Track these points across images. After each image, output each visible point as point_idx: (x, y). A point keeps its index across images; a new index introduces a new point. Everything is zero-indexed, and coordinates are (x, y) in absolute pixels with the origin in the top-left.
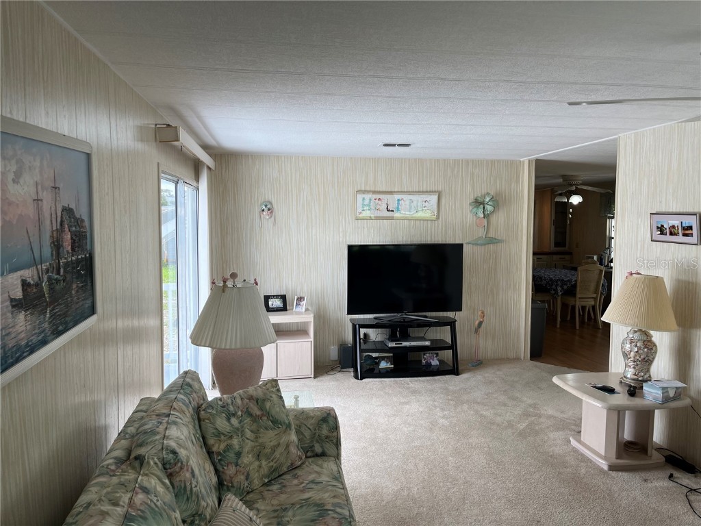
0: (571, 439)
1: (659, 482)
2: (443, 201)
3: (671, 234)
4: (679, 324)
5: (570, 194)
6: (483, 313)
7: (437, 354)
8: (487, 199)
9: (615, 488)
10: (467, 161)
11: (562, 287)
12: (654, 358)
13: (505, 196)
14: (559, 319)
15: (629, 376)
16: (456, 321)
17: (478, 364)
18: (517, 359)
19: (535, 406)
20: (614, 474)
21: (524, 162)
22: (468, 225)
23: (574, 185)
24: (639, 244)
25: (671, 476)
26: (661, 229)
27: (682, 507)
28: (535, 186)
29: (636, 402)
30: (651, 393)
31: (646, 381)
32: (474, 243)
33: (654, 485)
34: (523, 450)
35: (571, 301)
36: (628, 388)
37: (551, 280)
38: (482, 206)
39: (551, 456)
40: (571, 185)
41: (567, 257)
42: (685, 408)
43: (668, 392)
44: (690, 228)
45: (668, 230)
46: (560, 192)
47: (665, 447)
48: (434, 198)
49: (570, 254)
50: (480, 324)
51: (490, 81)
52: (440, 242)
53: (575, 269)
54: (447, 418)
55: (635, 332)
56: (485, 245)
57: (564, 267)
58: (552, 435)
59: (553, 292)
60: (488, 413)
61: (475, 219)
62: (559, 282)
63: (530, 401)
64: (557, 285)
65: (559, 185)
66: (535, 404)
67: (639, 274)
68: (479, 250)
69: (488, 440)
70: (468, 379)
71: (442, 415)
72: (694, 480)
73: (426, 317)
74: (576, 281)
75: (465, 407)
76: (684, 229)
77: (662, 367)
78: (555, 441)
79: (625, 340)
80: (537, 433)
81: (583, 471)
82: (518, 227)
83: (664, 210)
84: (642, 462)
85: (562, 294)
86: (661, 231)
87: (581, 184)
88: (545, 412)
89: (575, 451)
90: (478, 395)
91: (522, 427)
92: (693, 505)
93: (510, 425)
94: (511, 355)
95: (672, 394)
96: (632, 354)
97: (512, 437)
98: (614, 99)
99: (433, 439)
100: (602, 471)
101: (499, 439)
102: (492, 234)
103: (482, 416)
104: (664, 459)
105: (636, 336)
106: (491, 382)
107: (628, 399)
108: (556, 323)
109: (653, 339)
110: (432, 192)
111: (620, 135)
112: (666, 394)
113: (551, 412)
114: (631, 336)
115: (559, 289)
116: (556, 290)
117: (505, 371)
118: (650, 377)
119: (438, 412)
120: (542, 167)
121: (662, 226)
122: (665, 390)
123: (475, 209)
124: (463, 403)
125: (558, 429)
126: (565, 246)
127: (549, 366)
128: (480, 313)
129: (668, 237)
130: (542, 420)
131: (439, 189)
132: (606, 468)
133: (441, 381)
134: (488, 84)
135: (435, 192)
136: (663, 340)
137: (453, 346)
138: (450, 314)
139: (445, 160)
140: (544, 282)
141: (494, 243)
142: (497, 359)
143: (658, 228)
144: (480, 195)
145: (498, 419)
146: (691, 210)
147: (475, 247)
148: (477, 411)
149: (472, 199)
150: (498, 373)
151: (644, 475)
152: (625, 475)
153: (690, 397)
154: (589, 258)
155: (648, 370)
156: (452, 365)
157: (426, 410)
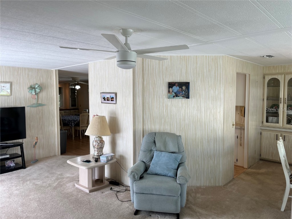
0: (75, 184)
1: (107, 192)
2: (13, 87)
3: (107, 100)
4: (111, 132)
5: (75, 85)
6: (37, 138)
7: (14, 161)
8: (37, 86)
9: (91, 199)
10: (25, 68)
11: (74, 123)
12: (104, 146)
13: (45, 85)
14: (73, 136)
15: (96, 155)
16: (23, 143)
17: (36, 161)
18: (55, 156)
19: (61, 175)
20: (91, 193)
21: (53, 70)
22: (27, 98)
23: (77, 81)
24: (98, 104)
25: (111, 188)
26: (104, 98)
27: (115, 199)
28: (59, 81)
29: (98, 164)
30: (103, 159)
31: (101, 155)
32: (32, 106)
33: (105, 193)
34: (55, 195)
35: (78, 128)
36: (95, 159)
37: (69, 120)
38: (34, 89)
39: (67, 194)
40: (76, 81)
41: (77, 111)
42: (115, 163)
43: (108, 158)
44: (113, 98)
45: (106, 99)
46: (71, 84)
47: (110, 178)
48: (8, 85)
49: (78, 109)
50: (36, 143)
51: (25, 32)
52: (13, 107)
53: (79, 115)
54: (19, 190)
55: (97, 137)
56: (37, 107)
57: (75, 115)
58: (68, 185)
59: (70, 125)
60: (39, 183)
61: (31, 95)
62: (73, 121)
63: (59, 173)
64: (72, 123)
65: (70, 81)
66: (62, 173)
67: (97, 115)
68: (34, 110)
69: (39, 195)
70: (30, 169)
71: (15, 189)
72: (119, 188)
73: (7, 143)
74: (79, 120)
75: (28, 182)
76: (111, 98)
77: (107, 149)
78: (69, 187)
79: (94, 141)
80: (61, 186)
81: (80, 196)
82: (52, 98)
83: (105, 91)
84: (101, 186)
85: (74, 126)
86: (104, 99)
87: (79, 81)
88: (66, 176)
89: (77, 188)
90: (35, 175)
91: (55, 185)
92: (118, 197)
93: (50, 185)
94: (52, 154)
95: (110, 158)
96: (96, 146)
97: (50, 190)
98: (82, 48)
99: (11, 201)
100: (87, 194)
101: (44, 193)
102: (40, 102)
103: (36, 185)
104: (109, 183)
105: (97, 139)
106: (42, 168)
107: (95, 164)
108: (72, 138)
109: (103, 139)
110: (7, 82)
111: (89, 63)
112: (107, 159)
113: (68, 175)
114: (95, 139)
115: (73, 124)
116: (72, 125)
117: (49, 162)
118: (103, 153)
119: (14, 188)
120: (61, 73)
121: (105, 97)
122: (107, 157)
123: (31, 91)
124: (27, 181)
125: (71, 182)
126: (76, 106)
127: (69, 156)
128: (36, 138)
129: (107, 102)
130: (64, 179)
131: (11, 81)
132: (88, 192)
133: (16, 173)
134: (25, 33)
135: (8, 82)
136: (107, 139)
137: (22, 156)
138: (20, 141)
139: (13, 67)
140: (66, 122)
141: (41, 106)
142: (45, 158)
143: (103, 98)
144: (32, 84)
145: (45, 184)
146: (113, 92)
147: (32, 108)
148: (34, 183)
149: (29, 86)
150: (45, 164)
151: (102, 191)
152: (95, 193)
153: (116, 158)
154: (85, 110)
155: (102, 151)
156: (22, 164)
157: (7, 188)
